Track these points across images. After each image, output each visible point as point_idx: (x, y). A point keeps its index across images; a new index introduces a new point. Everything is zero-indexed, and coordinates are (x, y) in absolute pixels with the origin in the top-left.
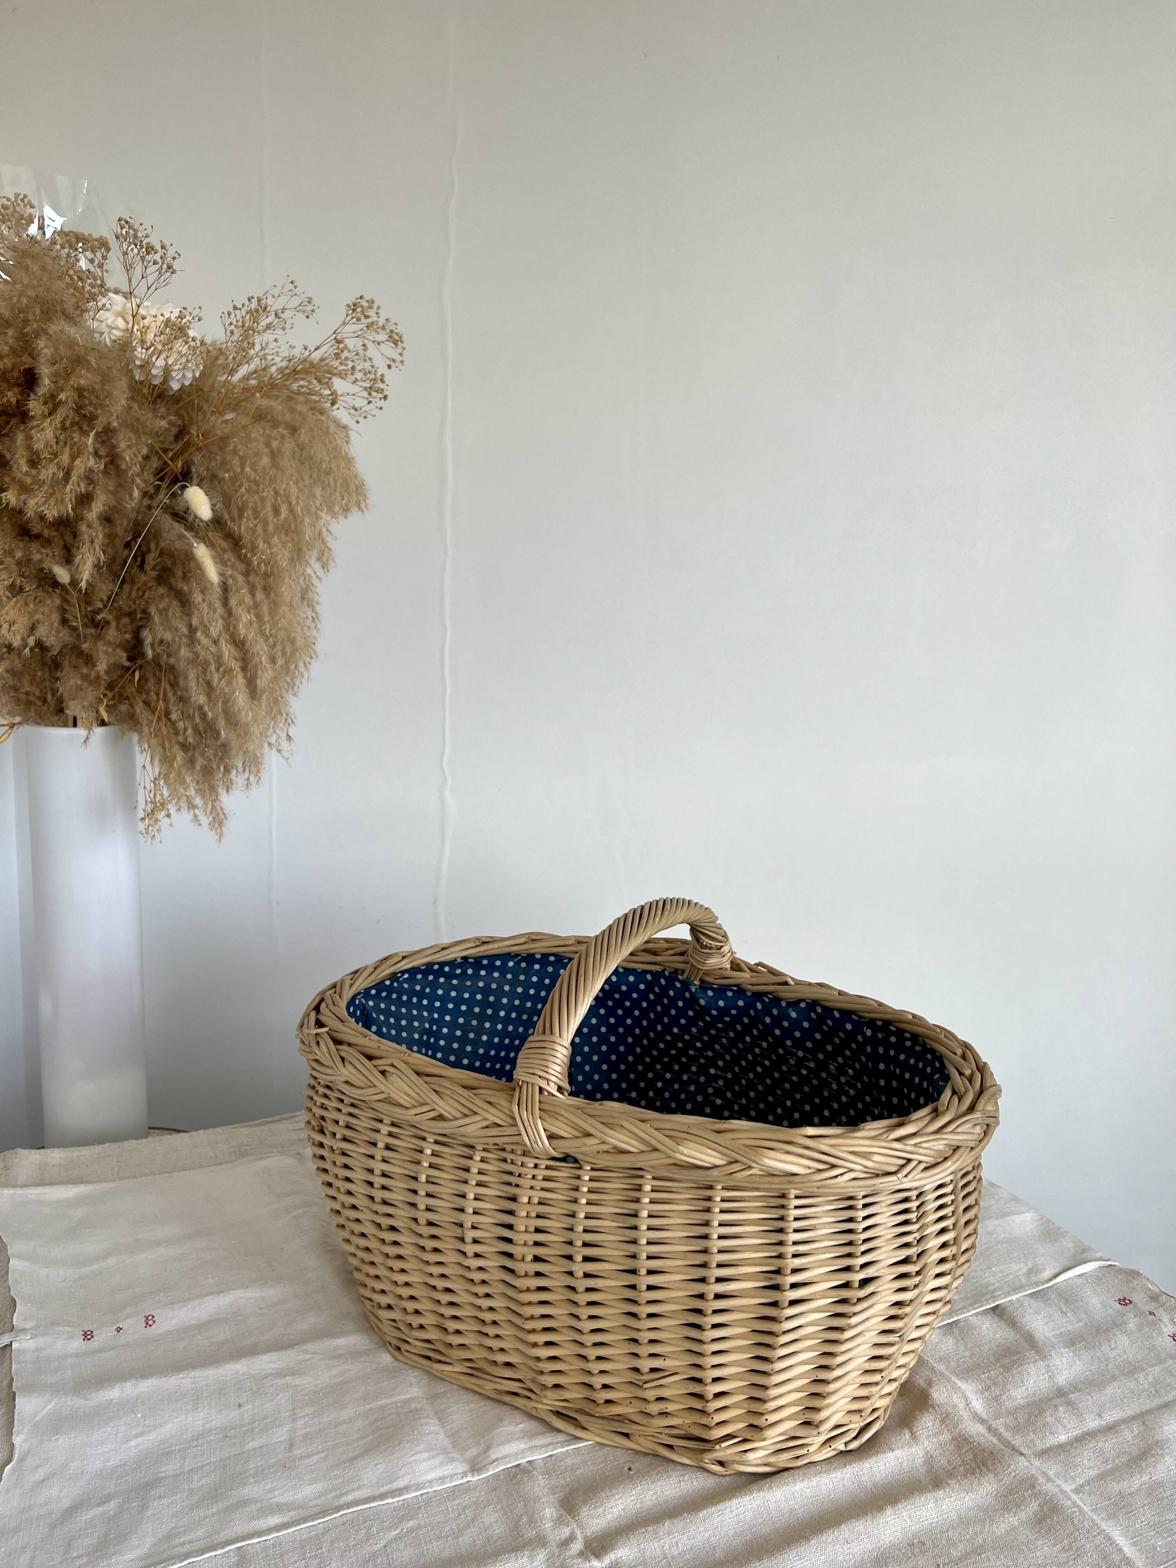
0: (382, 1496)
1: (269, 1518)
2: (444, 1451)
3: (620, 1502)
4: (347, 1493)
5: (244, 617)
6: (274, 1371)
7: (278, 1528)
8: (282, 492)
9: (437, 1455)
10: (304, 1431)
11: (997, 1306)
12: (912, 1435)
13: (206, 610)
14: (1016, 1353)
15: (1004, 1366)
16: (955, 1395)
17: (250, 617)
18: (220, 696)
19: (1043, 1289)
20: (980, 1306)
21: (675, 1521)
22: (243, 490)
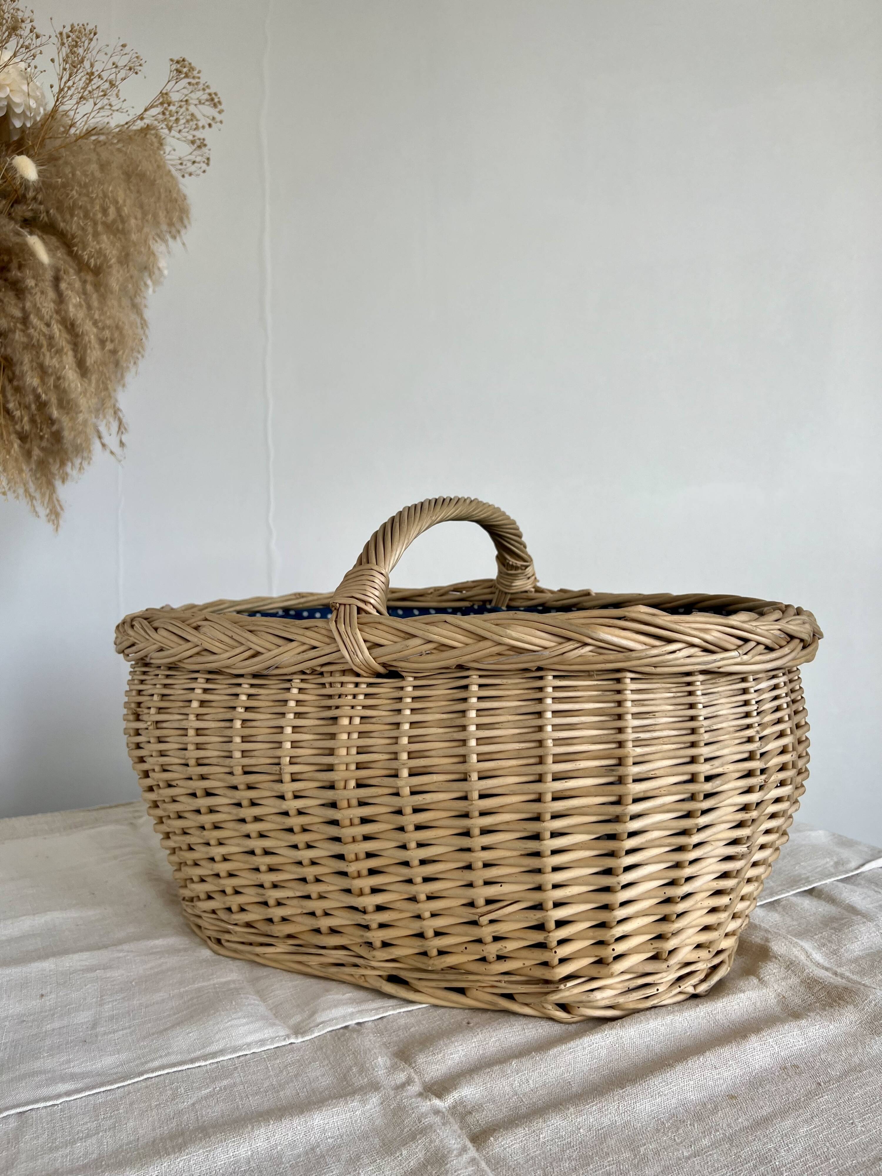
0: (192, 1061)
1: (60, 1085)
2: (264, 1018)
3: (460, 1048)
4: (153, 1060)
5: (74, 300)
6: (85, 968)
7: (68, 1094)
8: (110, 195)
9: (256, 1021)
10: (111, 1013)
11: (814, 888)
12: (760, 980)
13: (39, 294)
14: (842, 919)
15: (834, 929)
16: (794, 949)
17: (80, 302)
18: (52, 374)
19: (853, 876)
20: (797, 888)
21: (523, 1060)
22: (74, 192)
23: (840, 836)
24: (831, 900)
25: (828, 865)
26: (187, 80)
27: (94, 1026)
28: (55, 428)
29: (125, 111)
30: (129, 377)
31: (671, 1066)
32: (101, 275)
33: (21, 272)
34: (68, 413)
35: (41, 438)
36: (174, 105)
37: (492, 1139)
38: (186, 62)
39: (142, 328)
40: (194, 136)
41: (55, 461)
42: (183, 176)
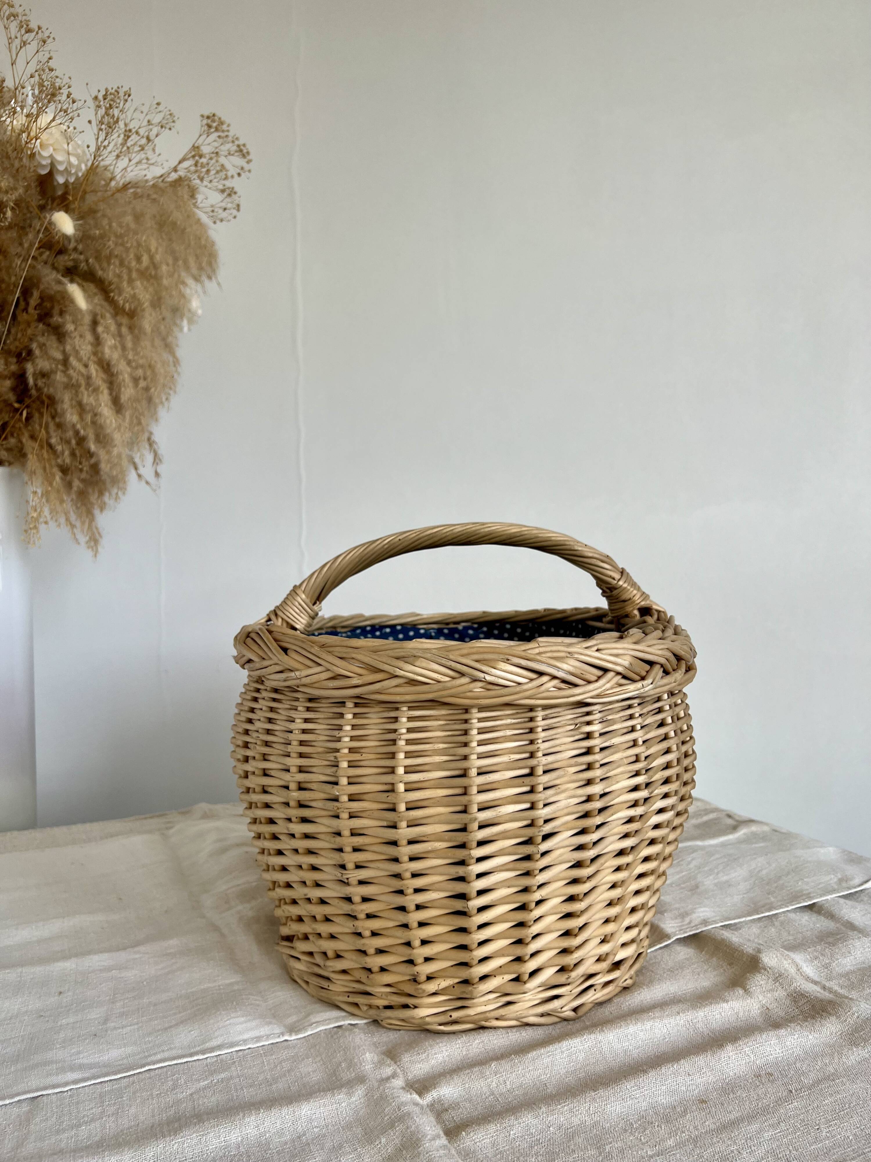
0: (192, 1054)
1: (68, 1074)
2: (262, 1017)
3: (444, 1049)
4: (156, 1053)
5: (109, 342)
6: (102, 968)
7: (75, 1082)
8: (143, 244)
9: (254, 1019)
10: (122, 1010)
11: (814, 903)
12: (745, 991)
13: (78, 338)
14: (837, 934)
15: (829, 943)
16: (785, 962)
17: (115, 344)
18: (89, 412)
19: (856, 892)
20: (798, 904)
21: (503, 1062)
22: (111, 243)
23: (851, 852)
24: (831, 916)
25: (831, 882)
26: (216, 134)
27: (106, 1021)
28: (93, 461)
29: (160, 164)
30: (162, 412)
31: (645, 1072)
32: (136, 318)
33: (62, 318)
34: (104, 447)
35: (81, 470)
36: (205, 157)
37: (463, 1133)
38: (216, 118)
39: (175, 366)
40: (224, 185)
41: (94, 491)
42: (215, 223)
